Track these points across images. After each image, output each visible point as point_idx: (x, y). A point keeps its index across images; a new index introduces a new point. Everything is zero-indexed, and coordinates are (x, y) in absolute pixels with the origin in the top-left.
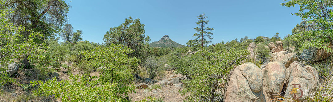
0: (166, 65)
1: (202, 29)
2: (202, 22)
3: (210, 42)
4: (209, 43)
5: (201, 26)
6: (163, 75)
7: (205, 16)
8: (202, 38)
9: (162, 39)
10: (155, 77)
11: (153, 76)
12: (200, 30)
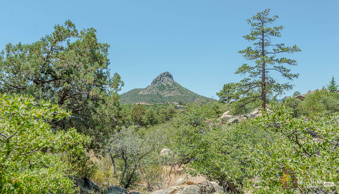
0: (165, 151)
1: (263, 51)
2: (263, 32)
3: (287, 87)
4: (284, 91)
5: (260, 43)
6: (157, 176)
7: (270, 16)
8: (264, 78)
9: (154, 82)
10: (136, 183)
11: (129, 180)
12: (257, 56)
